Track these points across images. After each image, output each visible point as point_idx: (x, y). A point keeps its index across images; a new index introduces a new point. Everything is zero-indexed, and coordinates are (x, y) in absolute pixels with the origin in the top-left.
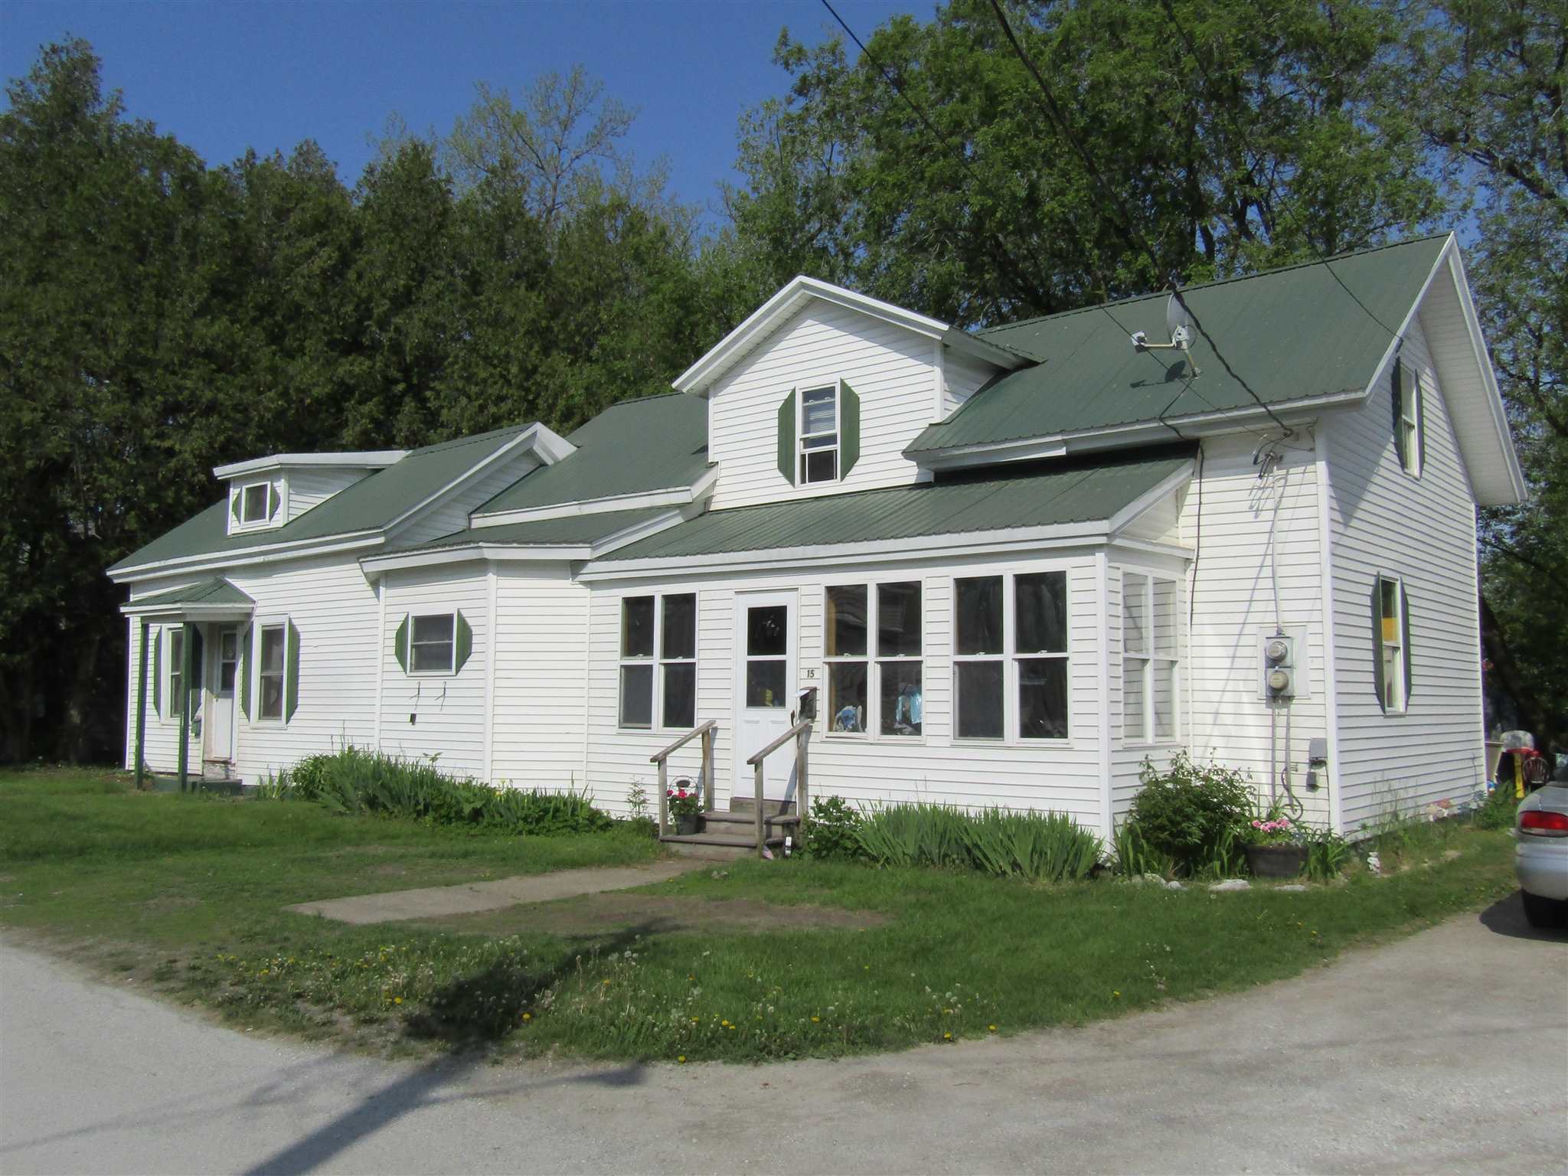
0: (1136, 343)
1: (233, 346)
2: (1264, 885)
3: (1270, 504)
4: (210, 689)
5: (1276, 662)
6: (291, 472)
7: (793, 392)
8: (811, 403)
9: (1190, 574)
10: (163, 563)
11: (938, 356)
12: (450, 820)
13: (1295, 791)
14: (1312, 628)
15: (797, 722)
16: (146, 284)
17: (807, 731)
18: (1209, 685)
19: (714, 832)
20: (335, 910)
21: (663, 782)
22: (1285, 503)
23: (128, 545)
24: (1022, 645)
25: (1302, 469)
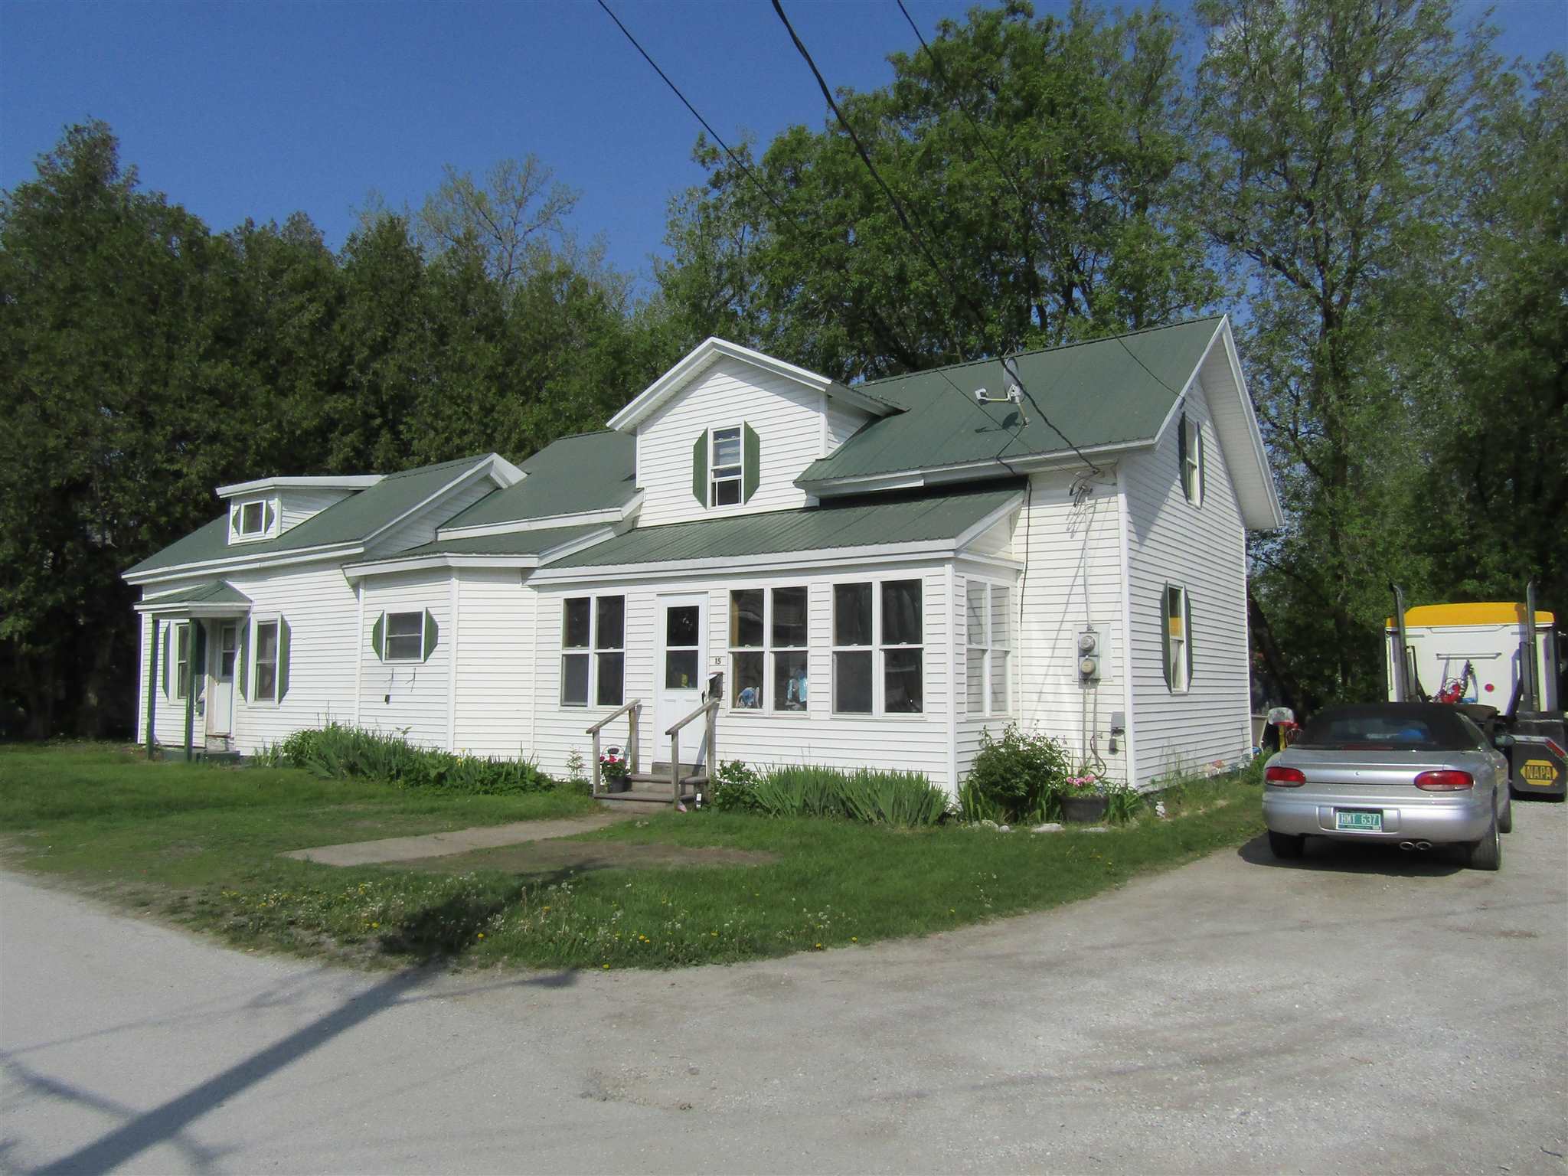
0: (979, 397)
1: (235, 385)
2: (1074, 828)
3: (1083, 527)
4: (212, 674)
5: (1086, 652)
6: (283, 492)
7: (706, 433)
8: (721, 440)
9: (1020, 583)
10: (172, 568)
11: (823, 405)
12: (418, 783)
13: (1101, 754)
14: (1115, 625)
15: (707, 700)
16: (158, 331)
17: (715, 707)
18: (1035, 670)
19: (638, 790)
20: (321, 855)
21: (597, 750)
22: (1094, 526)
23: (141, 552)
24: (887, 638)
25: (1106, 500)
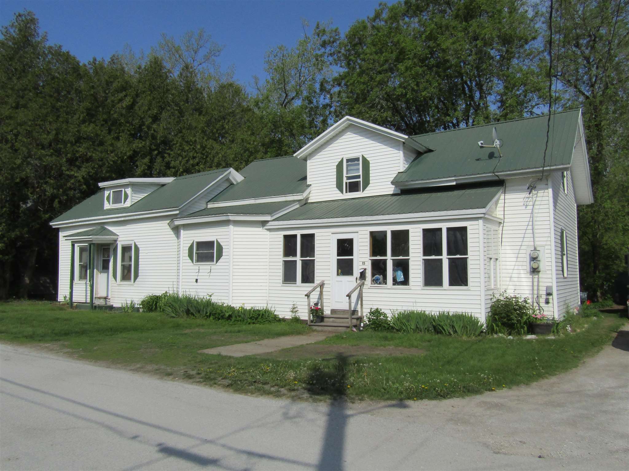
0: (480, 145)
1: (97, 135)
2: (541, 337)
3: (531, 203)
4: (98, 269)
5: (534, 259)
6: (132, 185)
7: (343, 159)
8: (350, 163)
9: (501, 228)
10: (77, 220)
11: (402, 148)
12: (219, 319)
13: (541, 305)
14: (547, 247)
15: (359, 282)
16: (61, 110)
17: (363, 284)
18: (508, 267)
19: (327, 322)
20: (224, 351)
21: (309, 304)
22: (537, 203)
24: (449, 253)
25: (543, 191)
